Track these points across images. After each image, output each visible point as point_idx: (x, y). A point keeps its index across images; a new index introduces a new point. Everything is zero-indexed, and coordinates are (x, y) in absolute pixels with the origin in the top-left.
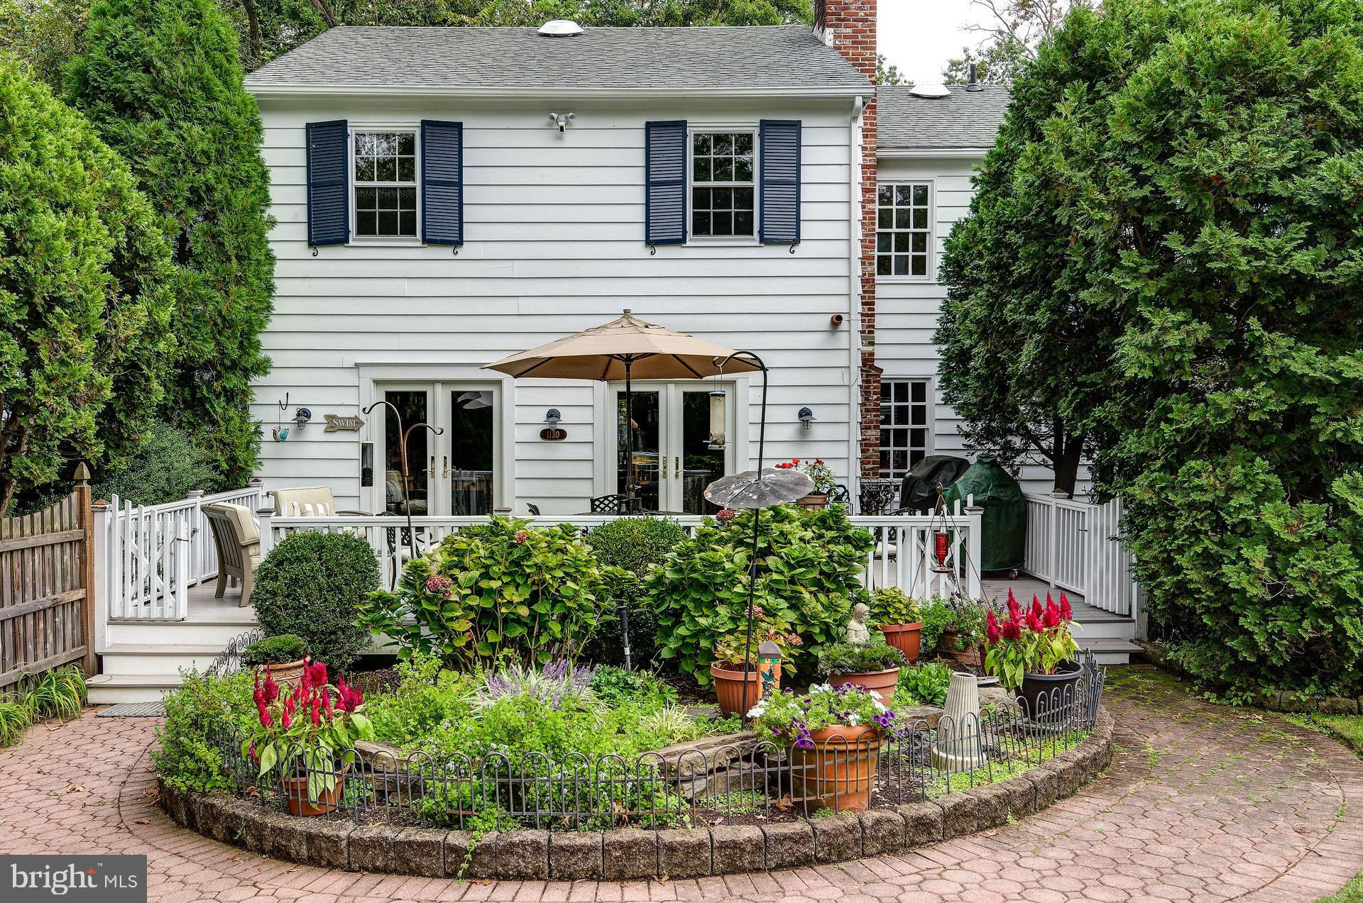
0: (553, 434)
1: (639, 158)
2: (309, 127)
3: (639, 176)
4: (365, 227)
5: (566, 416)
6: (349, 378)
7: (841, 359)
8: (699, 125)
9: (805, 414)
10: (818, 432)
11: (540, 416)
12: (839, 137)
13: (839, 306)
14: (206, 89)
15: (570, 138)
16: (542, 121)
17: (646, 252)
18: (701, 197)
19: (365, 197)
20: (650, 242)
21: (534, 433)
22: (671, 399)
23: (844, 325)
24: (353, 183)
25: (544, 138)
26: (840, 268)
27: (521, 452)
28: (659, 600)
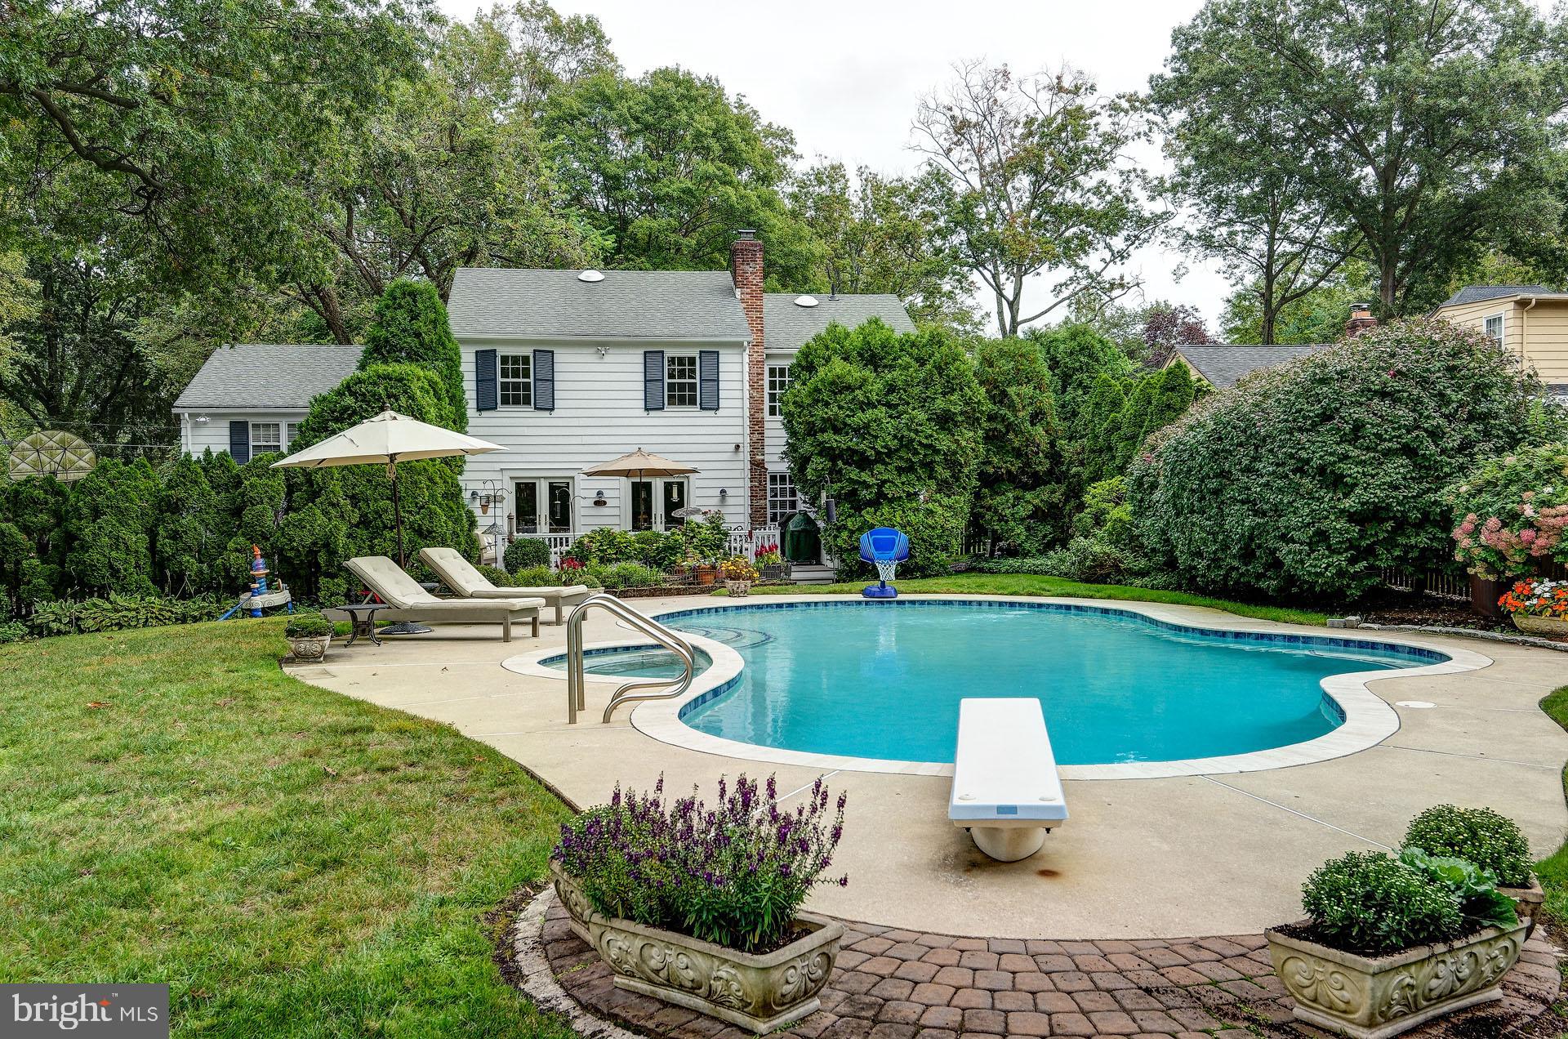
0: (599, 503)
1: (641, 368)
2: (477, 352)
3: (641, 377)
4: (505, 401)
5: (607, 494)
6: (498, 476)
7: (740, 465)
8: (670, 353)
9: (723, 492)
10: (730, 501)
11: (594, 494)
12: (737, 358)
13: (739, 440)
14: (443, 344)
15: (607, 358)
16: (593, 350)
17: (645, 414)
18: (671, 387)
19: (505, 386)
20: (647, 409)
21: (591, 502)
22: (658, 486)
23: (741, 449)
24: (500, 379)
25: (594, 358)
26: (739, 421)
27: (584, 512)
28: (658, 554)
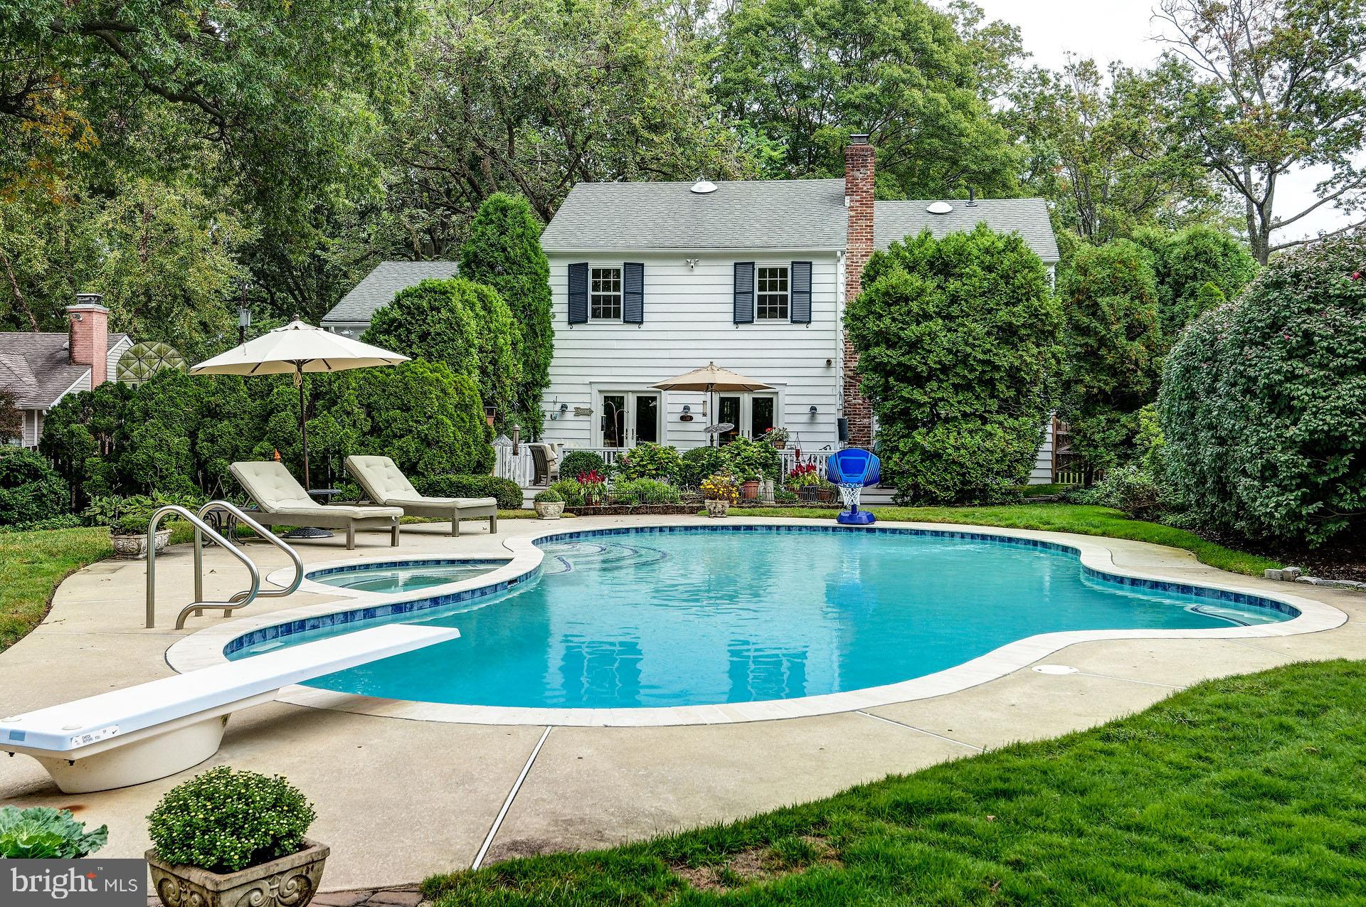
0: (686, 418)
1: (731, 280)
2: (570, 266)
3: (731, 289)
4: (595, 315)
5: (693, 409)
6: (587, 389)
7: (831, 381)
8: (760, 264)
9: (813, 409)
10: (820, 419)
11: (680, 408)
12: (831, 269)
13: (830, 354)
14: (528, 258)
15: (697, 270)
16: (683, 262)
17: (734, 327)
18: (762, 299)
19: (596, 300)
20: (736, 323)
21: (677, 418)
22: (746, 402)
23: (833, 364)
24: (590, 293)
25: (683, 271)
26: (831, 335)
27: (670, 427)
28: (702, 471)
